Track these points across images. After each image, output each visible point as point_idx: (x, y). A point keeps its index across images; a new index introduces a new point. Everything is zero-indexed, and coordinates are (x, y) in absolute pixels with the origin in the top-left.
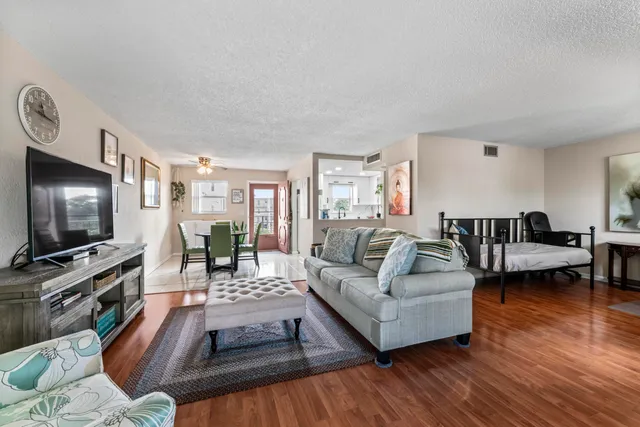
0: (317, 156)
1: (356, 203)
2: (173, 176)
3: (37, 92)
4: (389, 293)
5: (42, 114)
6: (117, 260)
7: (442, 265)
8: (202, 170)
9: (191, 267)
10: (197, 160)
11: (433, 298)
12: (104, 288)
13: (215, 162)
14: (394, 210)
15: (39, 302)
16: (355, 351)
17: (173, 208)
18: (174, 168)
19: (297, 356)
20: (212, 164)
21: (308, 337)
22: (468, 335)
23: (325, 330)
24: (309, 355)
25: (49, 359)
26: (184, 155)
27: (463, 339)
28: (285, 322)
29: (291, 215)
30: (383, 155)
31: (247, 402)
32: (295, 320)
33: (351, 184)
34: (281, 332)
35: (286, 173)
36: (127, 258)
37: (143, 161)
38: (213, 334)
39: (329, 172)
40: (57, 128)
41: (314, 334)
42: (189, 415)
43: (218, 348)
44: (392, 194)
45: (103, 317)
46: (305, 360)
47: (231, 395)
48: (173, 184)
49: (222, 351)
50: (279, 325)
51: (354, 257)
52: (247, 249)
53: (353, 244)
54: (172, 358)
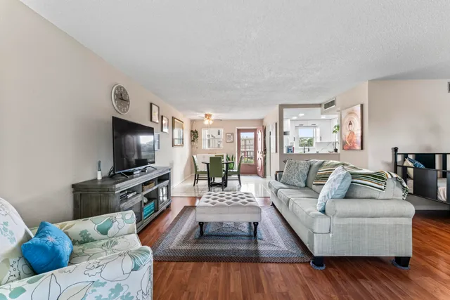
0: (282, 107)
1: (318, 141)
2: (192, 126)
3: (119, 88)
4: (323, 211)
5: (122, 99)
6: (155, 175)
7: (376, 193)
8: (206, 122)
9: (200, 182)
10: (204, 116)
11: (367, 221)
12: (148, 190)
13: (214, 116)
14: (347, 146)
15: (114, 194)
16: (296, 252)
17: (192, 146)
18: (192, 121)
19: (252, 248)
20: (212, 118)
21: (264, 236)
22: (408, 258)
23: (277, 234)
24: (261, 248)
25: (113, 222)
26: (195, 113)
27: (402, 261)
28: (250, 223)
29: (265, 150)
30: (337, 102)
31: (214, 270)
32: (254, 223)
33: (314, 126)
34: (246, 230)
35: (262, 120)
36: (161, 175)
37: (173, 118)
38: (201, 224)
39: (295, 118)
40: (129, 105)
41: (268, 236)
42: (181, 268)
43: (205, 234)
44: (346, 133)
45: (147, 206)
46: (257, 252)
47: (205, 263)
48: (192, 131)
49: (207, 236)
50: (246, 225)
51: (306, 182)
52: (235, 173)
53: (306, 172)
54: (179, 235)
